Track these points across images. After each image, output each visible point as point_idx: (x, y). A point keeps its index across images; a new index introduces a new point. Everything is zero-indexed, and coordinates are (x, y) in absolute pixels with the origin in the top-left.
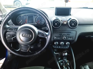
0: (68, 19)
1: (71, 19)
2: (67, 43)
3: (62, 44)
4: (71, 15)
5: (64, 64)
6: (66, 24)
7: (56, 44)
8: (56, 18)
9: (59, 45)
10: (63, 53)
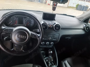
0: (53, 24)
1: (55, 23)
2: (51, 43)
3: (48, 44)
4: (55, 20)
5: (49, 61)
6: (52, 28)
7: (43, 44)
8: (44, 22)
9: (45, 44)
10: (49, 51)
